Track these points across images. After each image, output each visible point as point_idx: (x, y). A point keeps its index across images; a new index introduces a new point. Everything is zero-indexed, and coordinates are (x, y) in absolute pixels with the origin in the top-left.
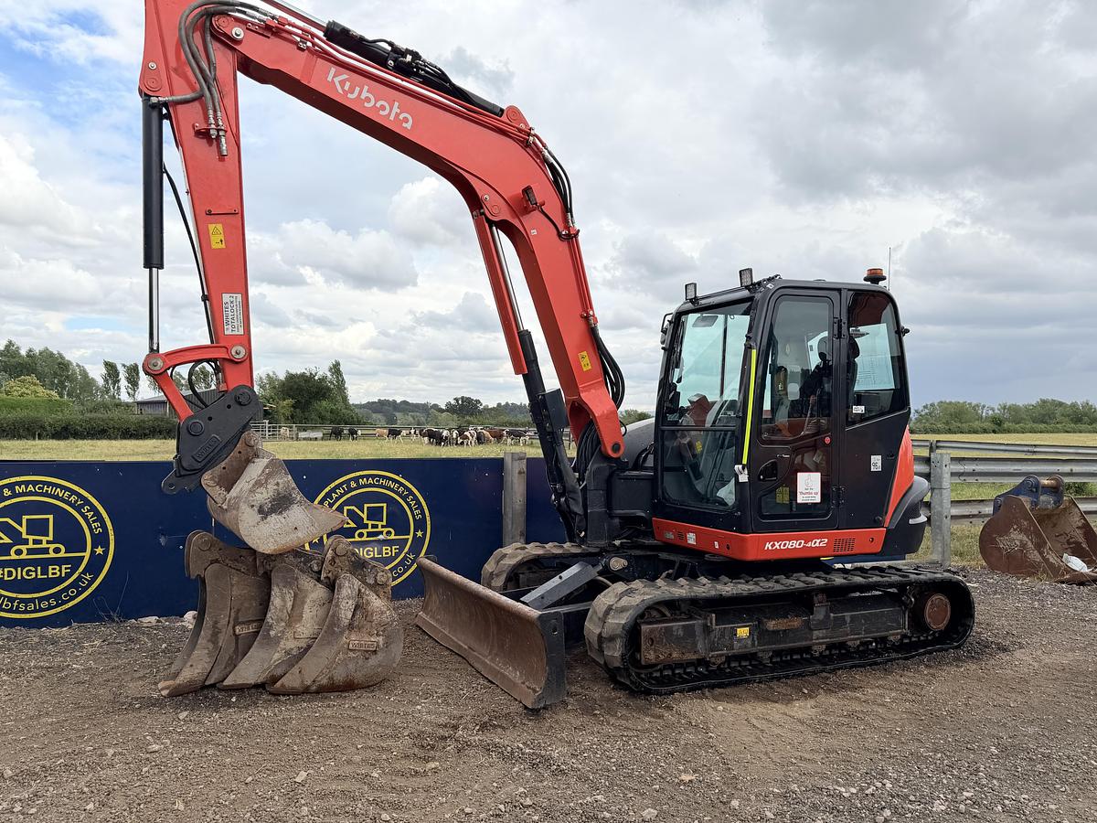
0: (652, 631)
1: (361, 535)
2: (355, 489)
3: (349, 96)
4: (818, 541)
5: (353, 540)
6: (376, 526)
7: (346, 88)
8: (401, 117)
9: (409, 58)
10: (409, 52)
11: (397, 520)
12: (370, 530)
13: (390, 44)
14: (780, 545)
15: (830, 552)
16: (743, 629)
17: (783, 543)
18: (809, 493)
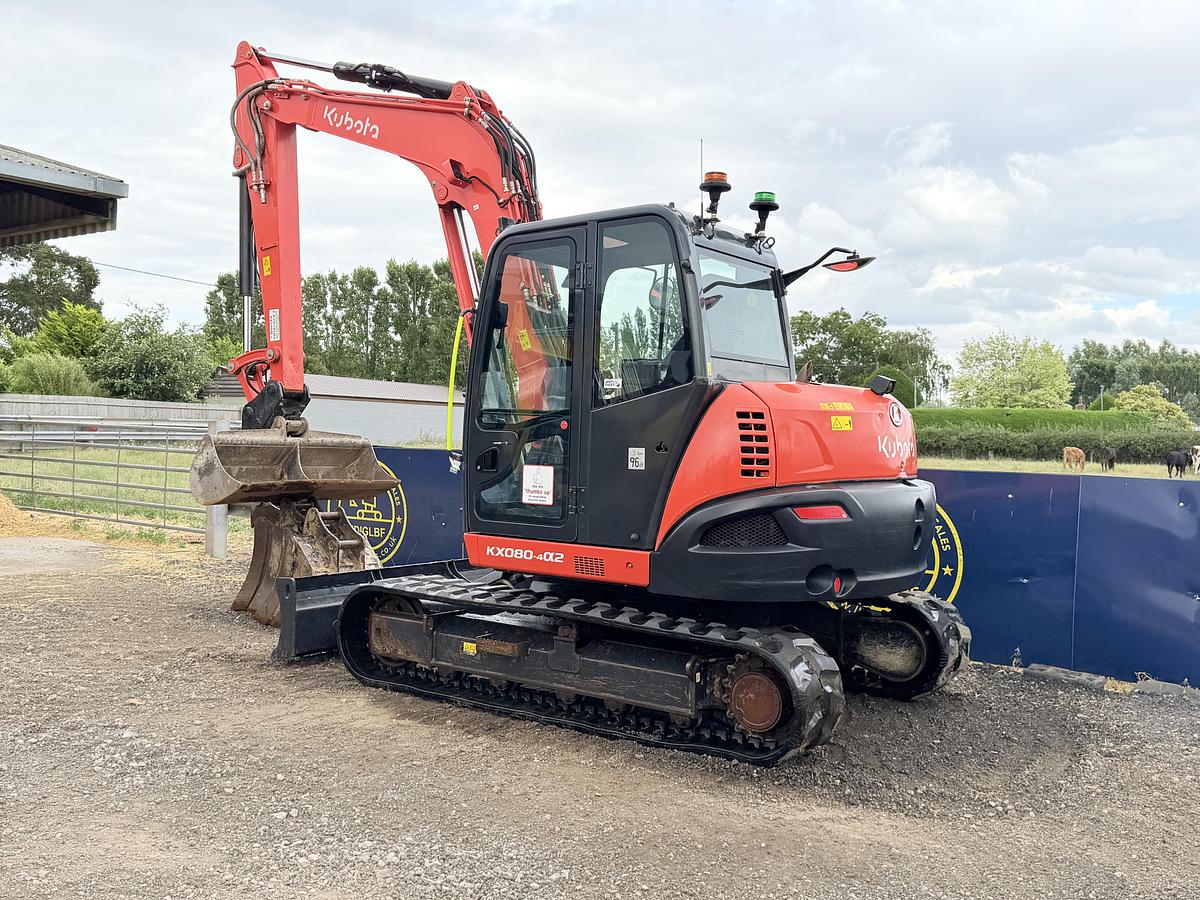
0: (380, 621)
4: (552, 555)
14: (504, 552)
15: (571, 572)
16: (470, 644)
17: (507, 550)
18: (538, 492)
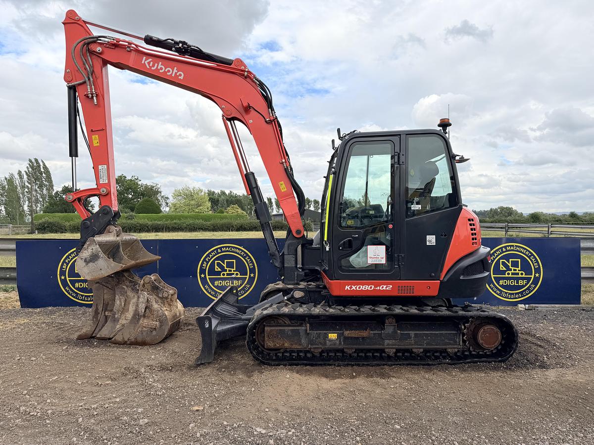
0: (271, 331)
1: (224, 275)
2: (220, 253)
3: (153, 68)
4: (385, 286)
5: (220, 277)
6: (231, 271)
7: (151, 65)
8: (178, 74)
9: (180, 45)
10: (181, 42)
11: (241, 268)
12: (228, 272)
13: (172, 40)
14: (356, 288)
15: (395, 294)
16: (332, 335)
17: (358, 286)
18: (377, 258)
